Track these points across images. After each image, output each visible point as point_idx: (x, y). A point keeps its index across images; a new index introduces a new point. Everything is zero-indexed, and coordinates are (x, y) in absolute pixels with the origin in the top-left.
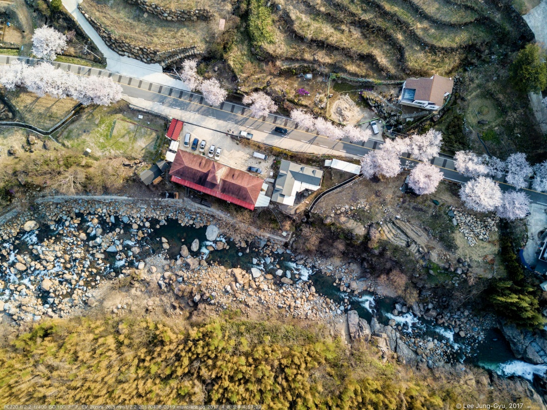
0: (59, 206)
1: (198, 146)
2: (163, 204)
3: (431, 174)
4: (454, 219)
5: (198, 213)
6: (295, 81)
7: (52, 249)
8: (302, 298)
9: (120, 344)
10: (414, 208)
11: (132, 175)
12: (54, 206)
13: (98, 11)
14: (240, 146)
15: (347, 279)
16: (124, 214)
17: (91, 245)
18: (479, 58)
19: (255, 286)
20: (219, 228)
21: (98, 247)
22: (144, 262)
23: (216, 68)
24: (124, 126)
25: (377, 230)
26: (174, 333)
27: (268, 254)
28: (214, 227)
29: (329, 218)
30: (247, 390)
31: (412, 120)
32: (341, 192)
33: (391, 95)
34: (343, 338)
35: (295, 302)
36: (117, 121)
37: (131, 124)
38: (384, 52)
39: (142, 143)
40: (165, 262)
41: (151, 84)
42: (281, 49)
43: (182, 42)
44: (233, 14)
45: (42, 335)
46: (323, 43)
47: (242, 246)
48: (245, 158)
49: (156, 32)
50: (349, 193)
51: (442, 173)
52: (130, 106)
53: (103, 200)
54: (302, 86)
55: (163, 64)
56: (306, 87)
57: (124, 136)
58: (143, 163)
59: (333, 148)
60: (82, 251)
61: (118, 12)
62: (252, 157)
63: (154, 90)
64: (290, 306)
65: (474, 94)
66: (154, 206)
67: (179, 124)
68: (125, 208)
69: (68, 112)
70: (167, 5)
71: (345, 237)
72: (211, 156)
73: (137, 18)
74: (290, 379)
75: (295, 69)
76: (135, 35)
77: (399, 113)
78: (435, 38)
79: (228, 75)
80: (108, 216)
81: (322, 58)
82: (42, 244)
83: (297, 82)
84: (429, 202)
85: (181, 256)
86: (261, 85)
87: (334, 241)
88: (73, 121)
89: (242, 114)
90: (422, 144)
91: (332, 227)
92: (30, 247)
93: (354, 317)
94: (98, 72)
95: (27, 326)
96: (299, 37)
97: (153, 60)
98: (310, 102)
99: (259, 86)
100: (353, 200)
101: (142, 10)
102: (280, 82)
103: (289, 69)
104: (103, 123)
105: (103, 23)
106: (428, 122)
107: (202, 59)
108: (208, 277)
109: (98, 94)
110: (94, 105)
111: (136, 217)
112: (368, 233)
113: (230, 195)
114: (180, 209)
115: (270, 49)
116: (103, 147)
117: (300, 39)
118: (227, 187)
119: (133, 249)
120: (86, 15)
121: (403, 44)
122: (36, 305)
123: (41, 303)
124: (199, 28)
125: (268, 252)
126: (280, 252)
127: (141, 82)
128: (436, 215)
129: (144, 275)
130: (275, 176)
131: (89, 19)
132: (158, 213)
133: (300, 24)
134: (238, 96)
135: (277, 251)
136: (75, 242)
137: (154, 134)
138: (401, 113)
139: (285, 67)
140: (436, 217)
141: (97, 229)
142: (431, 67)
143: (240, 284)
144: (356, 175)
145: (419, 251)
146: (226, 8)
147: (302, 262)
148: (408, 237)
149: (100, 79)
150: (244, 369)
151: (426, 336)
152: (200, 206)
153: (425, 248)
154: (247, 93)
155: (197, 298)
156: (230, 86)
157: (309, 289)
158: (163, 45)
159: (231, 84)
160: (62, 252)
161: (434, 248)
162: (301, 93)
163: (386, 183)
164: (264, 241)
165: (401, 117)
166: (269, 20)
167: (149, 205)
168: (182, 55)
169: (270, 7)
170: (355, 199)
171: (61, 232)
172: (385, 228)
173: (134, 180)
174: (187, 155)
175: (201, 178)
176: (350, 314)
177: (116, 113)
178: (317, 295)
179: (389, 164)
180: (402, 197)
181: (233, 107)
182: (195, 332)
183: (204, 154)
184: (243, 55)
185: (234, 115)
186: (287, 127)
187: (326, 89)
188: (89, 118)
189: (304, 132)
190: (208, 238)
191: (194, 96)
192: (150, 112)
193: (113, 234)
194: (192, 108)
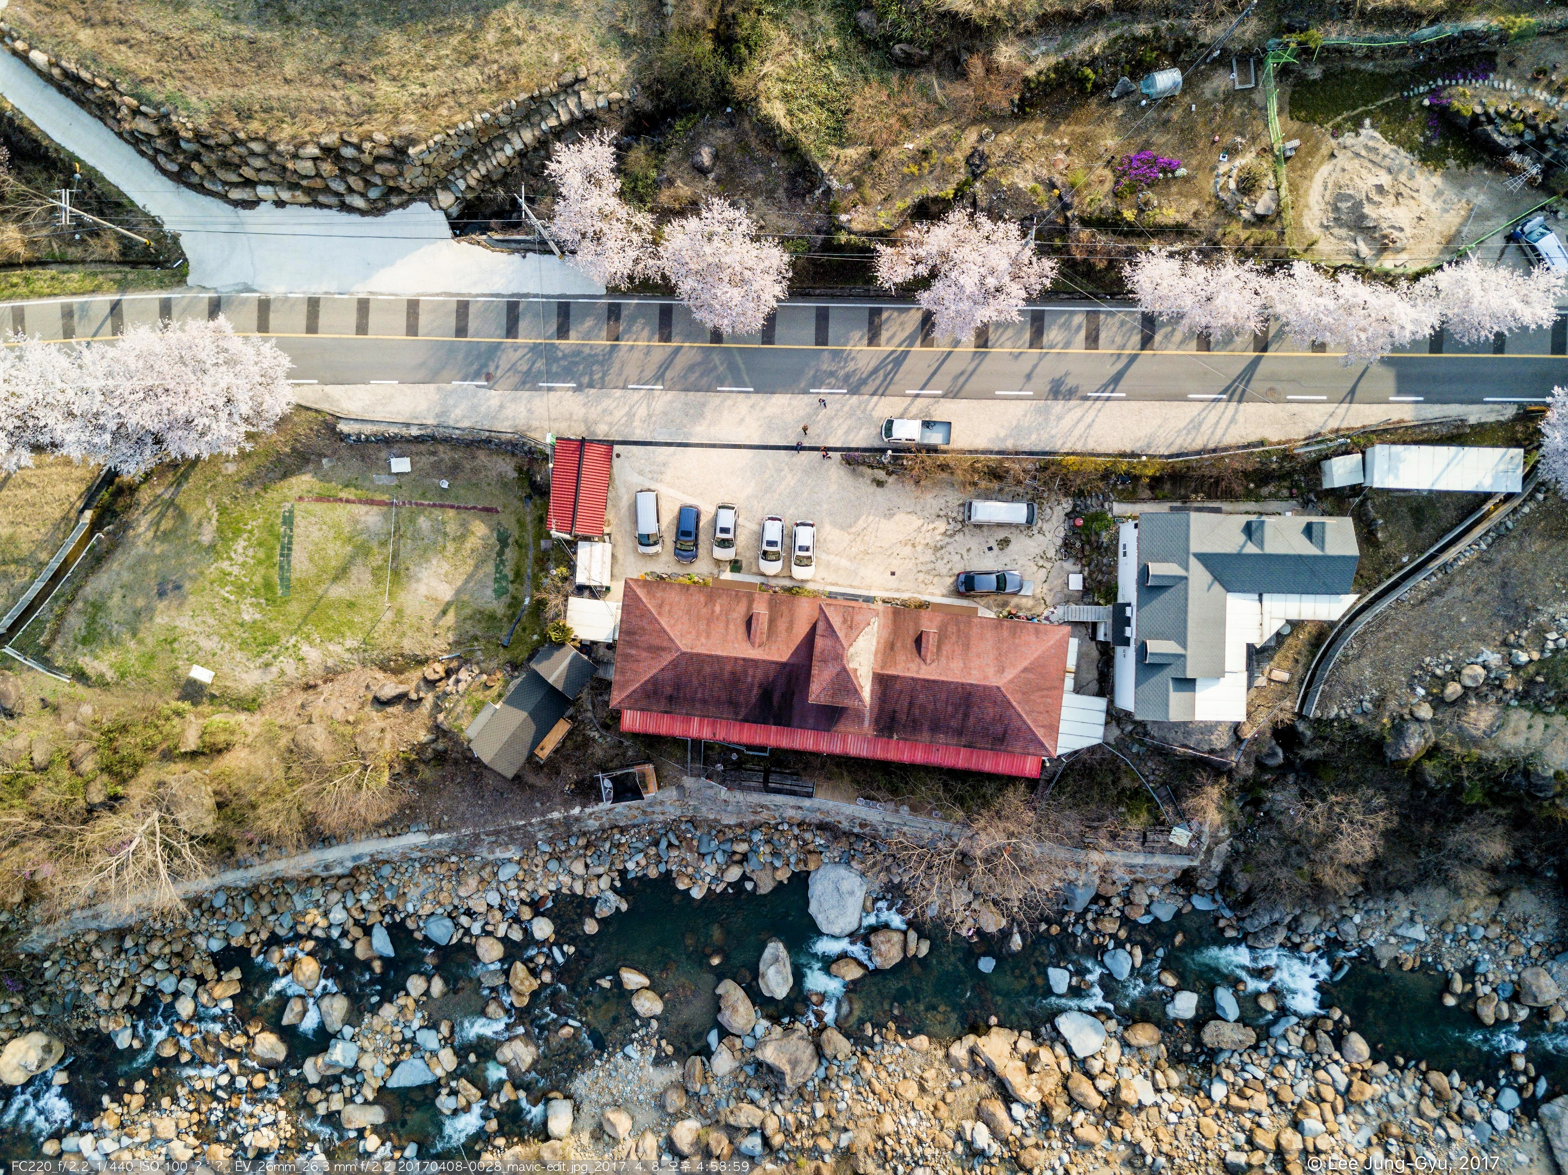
0: (129, 943)
1: (704, 538)
2: (593, 824)
5: (757, 827)
6: (1100, 121)
7: (144, 1135)
8: (1319, 1099)
11: (423, 736)
12: (109, 947)
13: (87, 22)
14: (894, 491)
15: (1502, 967)
16: (427, 909)
17: (313, 1078)
19: (1096, 1100)
20: (863, 874)
21: (347, 1081)
22: (569, 1096)
23: (705, 156)
24: (336, 527)
27: (1113, 936)
28: (842, 871)
32: (1439, 593)
35: (1296, 1125)
36: (300, 508)
37: (363, 508)
39: (434, 583)
40: (662, 1077)
41: (413, 306)
43: (515, 71)
48: (932, 538)
49: (380, 53)
50: (1479, 590)
52: (343, 427)
53: (319, 871)
54: (1139, 140)
55: (446, 199)
56: (1159, 138)
57: (341, 573)
58: (463, 675)
59: (1351, 396)
60: (282, 1115)
62: (965, 525)
63: (435, 329)
64: (1280, 1153)
66: (550, 841)
67: (592, 455)
68: (426, 881)
69: (67, 522)
71: (1489, 794)
72: (772, 568)
73: (275, 9)
75: (1092, 63)
76: (284, 90)
79: (768, 172)
80: (356, 932)
82: (96, 1123)
83: (1110, 126)
85: (724, 1033)
86: (943, 179)
87: (1445, 828)
88: (97, 560)
89: (873, 340)
91: (1428, 765)
92: (50, 1148)
94: (156, 307)
97: (399, 191)
98: (1194, 204)
99: (931, 189)
100: (1508, 619)
102: (1028, 144)
103: (1062, 69)
104: (237, 533)
105: (124, 72)
107: (625, 132)
108: (873, 1103)
109: (181, 411)
110: (174, 465)
111: (482, 909)
114: (671, 827)
116: (262, 642)
118: (902, 705)
119: (506, 1053)
120: (39, 57)
125: (1110, 926)
126: (1165, 913)
130: (1098, 589)
131: (56, 72)
132: (578, 868)
134: (836, 257)
135: (1148, 912)
136: (241, 1082)
137: (480, 529)
139: (1042, 64)
141: (326, 1003)
143: (1027, 1106)
144: (1488, 496)
147: (1280, 936)
149: (173, 336)
152: (755, 798)
154: (886, 236)
156: (792, 226)
157: (1339, 1048)
158: (426, 106)
159: (791, 212)
160: (192, 1141)
162: (1141, 173)
164: (1086, 884)
167: (529, 844)
168: (528, 136)
170: (1518, 611)
171: (168, 1051)
173: (440, 758)
174: (673, 596)
176: (1555, 1119)
177: (285, 476)
178: (1382, 1068)
181: (822, 317)
183: (736, 565)
184: (820, 59)
185: (836, 354)
186: (1105, 350)
187: (1258, 126)
188: (166, 525)
189: (1191, 349)
190: (824, 930)
191: (625, 313)
192: (440, 433)
193: (402, 1009)
194: (631, 371)
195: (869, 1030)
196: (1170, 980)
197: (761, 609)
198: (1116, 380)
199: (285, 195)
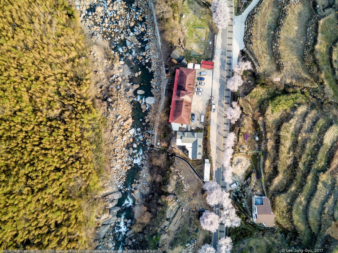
0: (147, 6)
1: (200, 81)
2: (161, 68)
3: (213, 225)
4: (189, 244)
5: (160, 90)
6: (252, 131)
7: (120, 7)
8: (123, 162)
9: (73, 60)
10: (191, 218)
11: (175, 45)
12: (146, 3)
13: (269, 4)
14: (206, 106)
15: (139, 187)
16: (150, 46)
18: (291, 239)
19: (124, 133)
20: (154, 104)
22: (124, 64)
23: (249, 82)
24: (202, 34)
25: (173, 199)
26: (86, 91)
28: (154, 101)
29: (174, 169)
30: (61, 141)
31: (244, 206)
32: (191, 172)
33: (256, 191)
34: (104, 192)
35: (119, 159)
36: (205, 30)
37: (205, 38)
38: (282, 181)
39: (195, 47)
40: (127, 76)
41: (231, 45)
42: (270, 118)
43: (261, 58)
44: (285, 85)
45: (68, 13)
46: (279, 142)
47: (146, 120)
48: (199, 111)
49: (264, 41)
50: (191, 177)
51: (215, 231)
52: (216, 35)
53: (156, 31)
54: (250, 136)
55: (245, 49)
56: (250, 138)
57: (197, 35)
58: (183, 50)
59: (217, 162)
61: (271, 15)
62: (201, 115)
63: (228, 48)
64: (116, 156)
65: (268, 241)
66: (159, 62)
67: (211, 66)
70: (282, 43)
71: (164, 180)
72: (196, 90)
73: (270, 28)
74: (73, 165)
75: (259, 129)
76: (259, 29)
77: (247, 198)
78: (297, 210)
79: (247, 90)
81: (270, 144)
83: (252, 132)
84: (196, 227)
85: (132, 85)
86: (245, 111)
87: (160, 174)
88: (199, 3)
89: (226, 103)
90: (231, 215)
91: (169, 171)
93: (117, 196)
94: (232, 12)
95: (72, 3)
96: (280, 128)
97: (246, 43)
98: (241, 142)
99: (244, 109)
100: (187, 181)
101: (275, 30)
102: (250, 122)
103: (259, 125)
104: (202, 21)
105: (262, 8)
106: (245, 216)
107: (253, 72)
108: (124, 104)
109: (218, 15)
110: (211, 13)
112: (170, 194)
113: (175, 107)
114: (160, 78)
115: (269, 111)
116: (188, 24)
117: (279, 128)
118: (179, 103)
119: (130, 56)
121: (289, 191)
122: (86, 6)
123: (87, 8)
124: (272, 66)
125: (146, 136)
126: (148, 143)
127: (231, 38)
128: (189, 233)
129: (116, 65)
130: (192, 131)
132: (155, 66)
133: (288, 126)
134: (236, 98)
137: (202, 53)
138: (247, 199)
139: (259, 123)
140: (188, 233)
142: (279, 211)
143: (123, 124)
144: (203, 179)
145: (166, 227)
146: (288, 80)
147: (144, 158)
148: (173, 218)
149: (228, 14)
150: (73, 136)
151: (115, 241)
152: (165, 90)
153: (168, 230)
154: (238, 103)
155: (110, 100)
156: (240, 93)
157: (129, 165)
158: (257, 46)
159: (242, 92)
160: (120, 14)
161: (169, 235)
162: (246, 136)
163: (202, 198)
164: (152, 132)
165: (244, 199)
166: (286, 107)
167: (159, 59)
168: (253, 60)
169: (294, 106)
170: (189, 182)
172: (175, 204)
173: (172, 47)
174: (194, 75)
175: (181, 87)
176: (119, 193)
177: (209, 28)
178: (126, 171)
179: (214, 198)
180: (196, 210)
181: (229, 97)
182: (89, 103)
183: (196, 85)
184: (261, 96)
185: (224, 99)
186: (223, 132)
187: (251, 150)
188: (204, 13)
189: (223, 143)
190: (146, 99)
191: (230, 72)
192: (215, 48)
193: (137, 42)
194: (222, 73)
195: (133, 104)
196: (138, 144)
197: (192, 86)
198: (220, 134)
199: (246, 28)
